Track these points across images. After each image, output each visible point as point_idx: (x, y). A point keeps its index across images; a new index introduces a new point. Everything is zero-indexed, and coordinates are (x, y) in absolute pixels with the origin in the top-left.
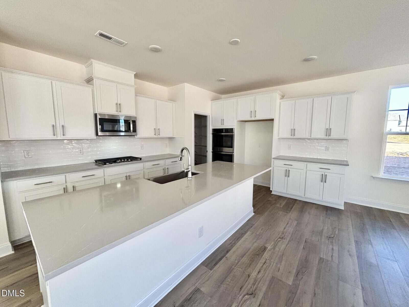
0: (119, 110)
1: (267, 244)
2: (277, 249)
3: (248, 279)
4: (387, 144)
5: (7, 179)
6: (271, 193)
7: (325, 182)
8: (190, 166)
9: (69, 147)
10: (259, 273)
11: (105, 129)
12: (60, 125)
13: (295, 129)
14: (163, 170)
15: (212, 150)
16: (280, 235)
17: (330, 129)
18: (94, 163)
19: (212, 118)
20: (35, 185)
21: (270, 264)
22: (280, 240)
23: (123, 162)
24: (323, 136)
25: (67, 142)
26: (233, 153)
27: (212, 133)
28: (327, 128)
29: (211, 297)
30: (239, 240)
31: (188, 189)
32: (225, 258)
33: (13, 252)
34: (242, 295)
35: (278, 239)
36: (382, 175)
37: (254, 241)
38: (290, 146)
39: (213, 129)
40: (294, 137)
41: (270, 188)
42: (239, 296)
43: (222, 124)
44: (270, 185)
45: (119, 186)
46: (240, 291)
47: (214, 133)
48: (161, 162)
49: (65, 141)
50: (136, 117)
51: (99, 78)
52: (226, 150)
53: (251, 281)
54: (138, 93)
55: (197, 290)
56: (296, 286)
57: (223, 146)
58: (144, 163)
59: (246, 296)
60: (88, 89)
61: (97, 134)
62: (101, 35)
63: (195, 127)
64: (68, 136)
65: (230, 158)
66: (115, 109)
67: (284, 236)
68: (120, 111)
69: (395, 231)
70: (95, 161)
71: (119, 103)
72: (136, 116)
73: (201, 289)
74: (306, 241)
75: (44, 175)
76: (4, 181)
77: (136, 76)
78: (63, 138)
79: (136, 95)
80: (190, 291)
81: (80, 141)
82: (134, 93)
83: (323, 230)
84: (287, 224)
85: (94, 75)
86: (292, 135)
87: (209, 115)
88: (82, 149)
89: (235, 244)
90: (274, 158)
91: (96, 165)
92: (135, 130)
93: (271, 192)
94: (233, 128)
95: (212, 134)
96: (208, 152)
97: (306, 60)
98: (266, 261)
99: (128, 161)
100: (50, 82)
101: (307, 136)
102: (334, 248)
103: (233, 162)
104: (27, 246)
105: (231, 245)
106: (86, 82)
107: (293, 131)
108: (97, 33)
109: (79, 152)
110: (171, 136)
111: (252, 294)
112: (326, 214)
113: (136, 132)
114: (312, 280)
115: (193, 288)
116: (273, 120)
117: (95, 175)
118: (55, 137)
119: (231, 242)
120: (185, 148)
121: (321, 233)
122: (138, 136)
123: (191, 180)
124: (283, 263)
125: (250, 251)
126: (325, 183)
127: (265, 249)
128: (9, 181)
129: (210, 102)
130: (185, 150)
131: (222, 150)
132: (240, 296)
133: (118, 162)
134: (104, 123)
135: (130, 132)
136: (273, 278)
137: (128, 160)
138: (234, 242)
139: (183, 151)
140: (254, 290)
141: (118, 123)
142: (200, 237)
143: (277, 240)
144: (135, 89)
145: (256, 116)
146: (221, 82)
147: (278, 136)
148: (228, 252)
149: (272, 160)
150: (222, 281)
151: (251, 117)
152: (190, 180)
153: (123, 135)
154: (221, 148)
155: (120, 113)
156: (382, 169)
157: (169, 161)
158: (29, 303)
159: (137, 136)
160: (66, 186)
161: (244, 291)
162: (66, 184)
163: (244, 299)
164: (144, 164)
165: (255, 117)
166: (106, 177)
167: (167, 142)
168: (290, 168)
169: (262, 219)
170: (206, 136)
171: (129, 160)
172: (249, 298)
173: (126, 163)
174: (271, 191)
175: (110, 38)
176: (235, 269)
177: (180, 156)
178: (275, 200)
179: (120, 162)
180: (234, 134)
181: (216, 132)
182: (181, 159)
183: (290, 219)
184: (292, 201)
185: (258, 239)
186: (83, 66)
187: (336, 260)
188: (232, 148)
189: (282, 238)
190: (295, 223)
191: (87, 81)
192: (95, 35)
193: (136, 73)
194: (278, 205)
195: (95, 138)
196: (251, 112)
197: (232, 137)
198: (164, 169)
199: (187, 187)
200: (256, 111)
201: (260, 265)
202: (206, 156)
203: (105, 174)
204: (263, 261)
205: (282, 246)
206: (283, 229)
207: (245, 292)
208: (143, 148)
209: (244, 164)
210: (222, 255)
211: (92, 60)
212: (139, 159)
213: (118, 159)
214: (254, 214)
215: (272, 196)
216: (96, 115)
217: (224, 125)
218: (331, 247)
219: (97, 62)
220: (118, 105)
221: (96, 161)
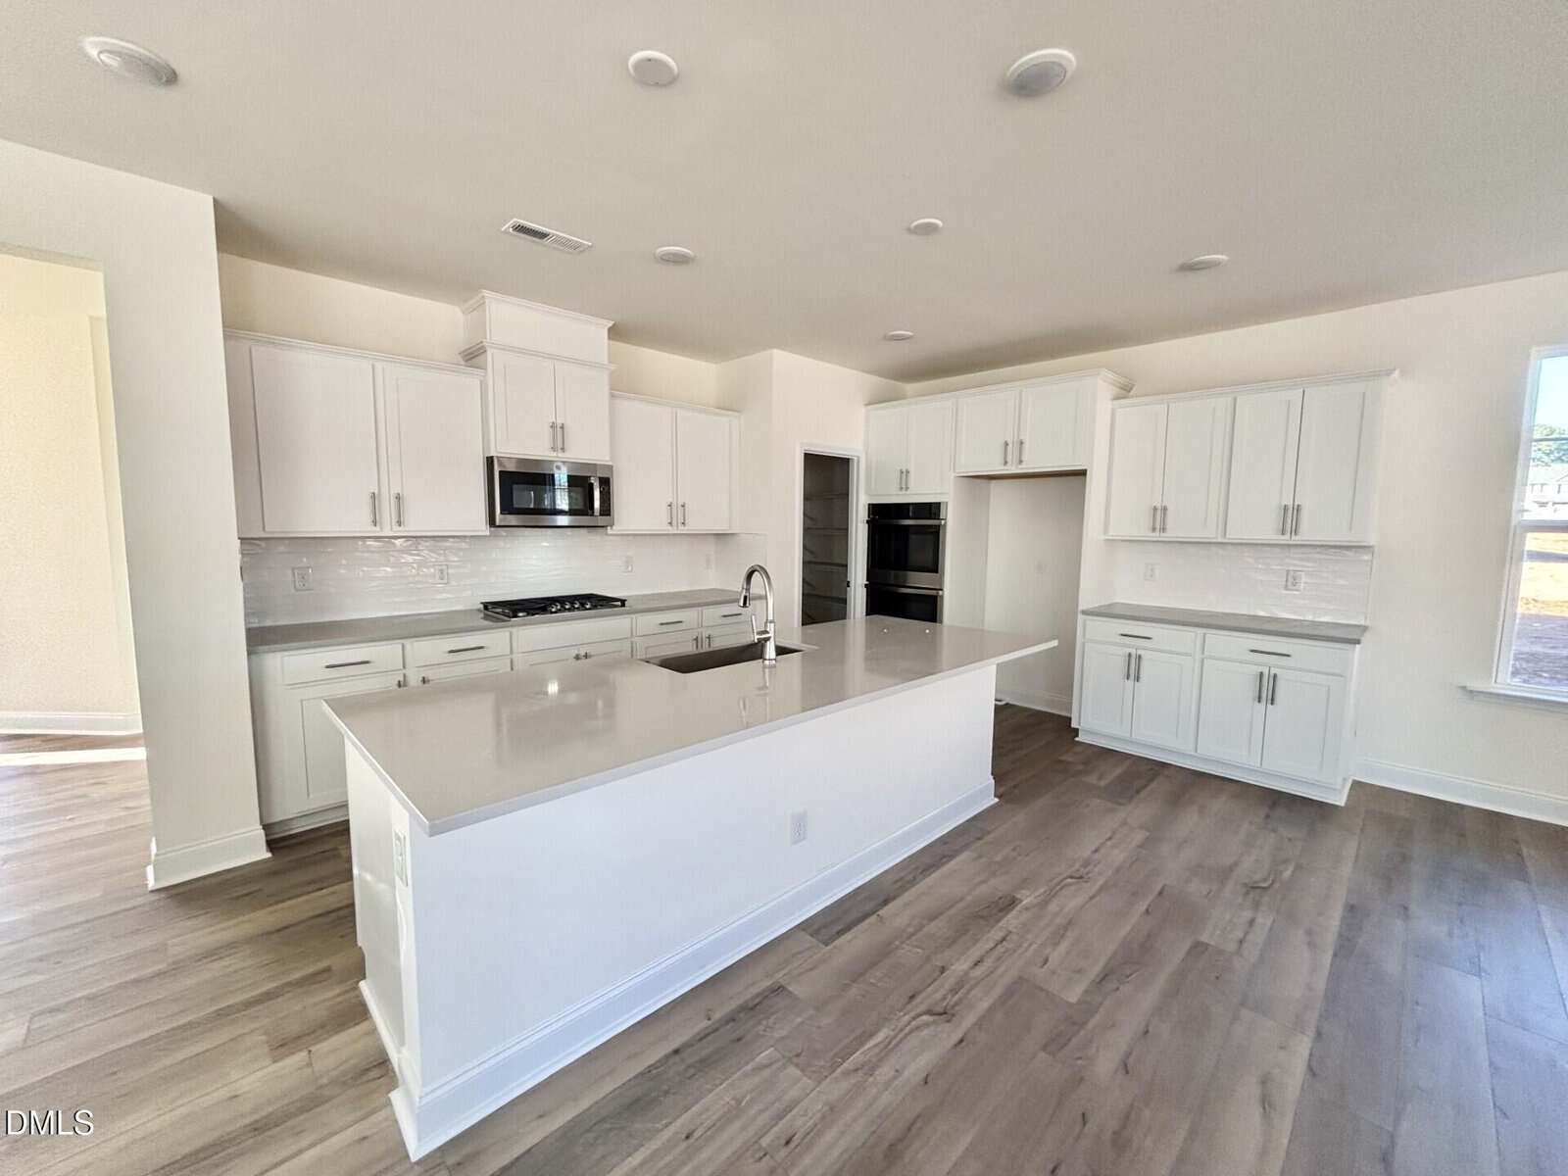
0: (560, 445)
1: (1023, 891)
2: (1053, 907)
3: (939, 976)
4: (1527, 565)
5: (261, 645)
6: (1077, 739)
7: (1272, 704)
8: (772, 625)
9: (410, 559)
10: (976, 965)
11: (516, 506)
12: (392, 493)
13: (1165, 509)
14: (695, 642)
15: (867, 580)
16: (1077, 866)
17: (1296, 507)
18: (479, 610)
19: (868, 468)
20: (328, 667)
21: (1020, 946)
22: (1070, 884)
23: (569, 610)
24: (1270, 535)
25: (405, 545)
26: (940, 592)
27: (867, 518)
28: (1283, 504)
29: (818, 1009)
30: (929, 875)
31: (766, 695)
32: (873, 918)
33: (269, 855)
34: (912, 1014)
35: (1066, 879)
36: (1506, 682)
37: (978, 879)
38: (1152, 570)
39: (869, 505)
40: (1165, 537)
41: (1070, 719)
42: (902, 1014)
43: (904, 487)
44: (1070, 710)
45: (553, 688)
46: (909, 1003)
47: (873, 519)
48: (688, 616)
49: (398, 542)
50: (610, 468)
51: (504, 348)
52: (919, 581)
53: (949, 980)
54: (621, 387)
55: (779, 989)
56: (1087, 1008)
57: (907, 567)
58: (634, 616)
59: (925, 1018)
60: (470, 381)
61: (492, 522)
62: (521, 229)
63: (808, 497)
64: (413, 527)
65: (928, 609)
66: (547, 442)
67: (1087, 874)
68: (563, 449)
69: (1521, 885)
70: (482, 606)
71: (559, 422)
72: (610, 463)
73: (790, 989)
74: (1160, 893)
75: (352, 639)
76: (256, 653)
77: (615, 333)
78: (398, 531)
79: (612, 396)
80: (755, 990)
81: (440, 544)
82: (606, 389)
83: (1236, 864)
84: (1110, 838)
85: (488, 337)
86: (1154, 529)
87: (858, 457)
88: (444, 567)
89: (913, 882)
90: (1084, 612)
91: (486, 617)
92: (606, 510)
93: (1077, 736)
94: (939, 503)
95: (868, 522)
96: (852, 584)
97: (1189, 268)
98: (1007, 935)
99: (583, 607)
100: (370, 367)
101: (1211, 533)
102: (1260, 920)
103: (941, 622)
104: (302, 843)
105: (899, 884)
106: (463, 357)
107: (1159, 515)
108: (507, 226)
109: (437, 577)
110: (721, 527)
111: (945, 1014)
112: (1268, 816)
113: (609, 515)
114: (1149, 999)
115: (768, 983)
116: (1083, 473)
117: (488, 648)
118: (378, 528)
119: (902, 874)
120: (758, 568)
121: (1224, 874)
122: (617, 529)
123: (775, 666)
124: (1063, 946)
125: (961, 905)
126: (1269, 705)
127: (1012, 903)
128: (264, 652)
129: (863, 410)
130: (756, 573)
131: (905, 581)
132: (905, 1015)
133: (553, 610)
134: (515, 486)
135: (592, 515)
136: (1020, 980)
137: (583, 605)
138: (911, 877)
139: (754, 576)
140: (952, 1003)
141: (548, 487)
142: (795, 842)
143: (1062, 881)
144: (612, 374)
145: (1023, 459)
146: (893, 343)
147: (1106, 530)
148: (886, 902)
149: (1081, 618)
150: (858, 973)
151: (1006, 463)
152: (771, 667)
153: (566, 524)
154: (901, 573)
155: (560, 455)
156: (1507, 663)
157: (713, 614)
158: (326, 975)
159: (614, 528)
160: (405, 676)
161: (921, 1004)
162: (404, 671)
163: (914, 1023)
164: (632, 619)
165: (1021, 462)
166: (514, 656)
167: (710, 548)
168: (1145, 649)
169: (1020, 818)
170: (844, 531)
171: (588, 607)
172: (934, 1022)
173: (576, 613)
174: (1076, 731)
175: (543, 235)
176: (903, 949)
177: (744, 593)
178: (1086, 763)
179: (560, 610)
180: (943, 522)
181: (883, 516)
182: (745, 603)
183: (1124, 823)
184: (1149, 767)
185: (994, 874)
186: (457, 309)
187: (1252, 953)
188: (937, 572)
189: (1081, 877)
190: (1139, 836)
191: (466, 355)
192: (503, 229)
193: (614, 325)
194: (1092, 779)
195: (488, 534)
196: (1006, 444)
197: (935, 535)
198: (696, 639)
199: (760, 689)
200: (1022, 443)
201: (984, 945)
202: (844, 601)
203: (515, 650)
204: (996, 934)
205: (1072, 901)
206: (1089, 852)
207: (923, 1008)
208: (630, 568)
209: (982, 631)
210: (868, 907)
211: (486, 293)
212: (619, 603)
213: (553, 600)
214: (997, 800)
215: (1078, 749)
216: (490, 461)
217: (908, 492)
218: (1247, 914)
219: (499, 296)
220: (558, 429)
221: (486, 606)
